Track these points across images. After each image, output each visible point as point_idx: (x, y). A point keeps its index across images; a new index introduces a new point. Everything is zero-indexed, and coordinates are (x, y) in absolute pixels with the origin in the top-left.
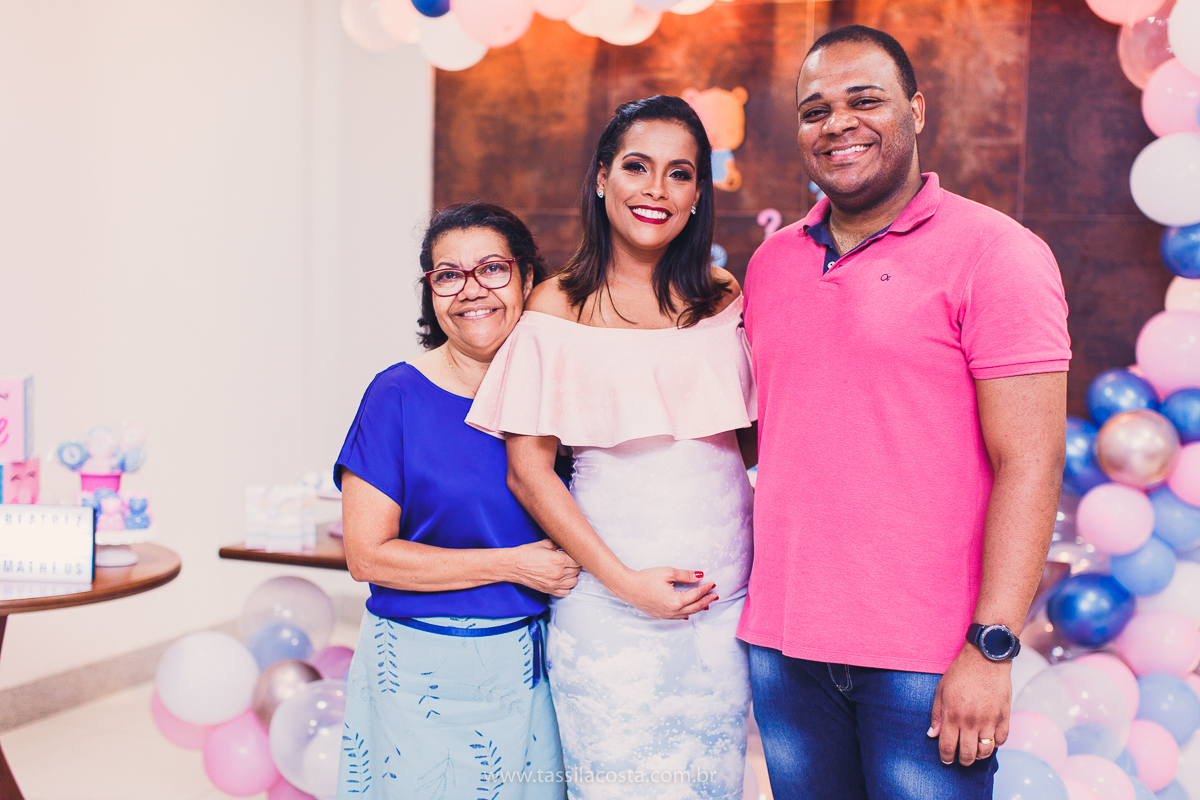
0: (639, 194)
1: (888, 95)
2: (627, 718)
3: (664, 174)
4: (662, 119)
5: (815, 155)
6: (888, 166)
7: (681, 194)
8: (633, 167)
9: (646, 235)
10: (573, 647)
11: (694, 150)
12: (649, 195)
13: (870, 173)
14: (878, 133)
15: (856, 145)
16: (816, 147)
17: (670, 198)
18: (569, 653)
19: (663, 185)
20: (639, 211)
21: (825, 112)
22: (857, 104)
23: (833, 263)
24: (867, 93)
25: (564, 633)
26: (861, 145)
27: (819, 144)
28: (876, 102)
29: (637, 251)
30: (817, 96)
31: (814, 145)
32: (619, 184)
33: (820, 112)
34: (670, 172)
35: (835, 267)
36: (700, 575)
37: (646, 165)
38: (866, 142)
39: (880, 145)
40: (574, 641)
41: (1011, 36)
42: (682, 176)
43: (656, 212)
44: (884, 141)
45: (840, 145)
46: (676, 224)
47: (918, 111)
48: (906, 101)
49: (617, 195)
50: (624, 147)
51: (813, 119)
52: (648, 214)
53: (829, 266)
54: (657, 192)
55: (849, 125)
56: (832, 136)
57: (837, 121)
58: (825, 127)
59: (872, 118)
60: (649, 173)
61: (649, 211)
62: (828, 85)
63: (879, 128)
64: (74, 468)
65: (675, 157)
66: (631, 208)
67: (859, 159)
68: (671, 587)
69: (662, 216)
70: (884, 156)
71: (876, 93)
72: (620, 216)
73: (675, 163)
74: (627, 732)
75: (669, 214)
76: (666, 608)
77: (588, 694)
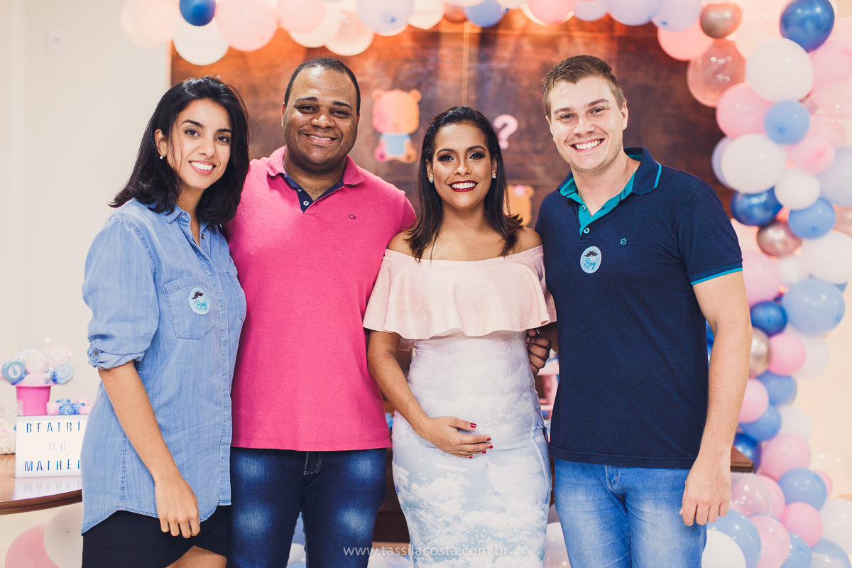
0: (452, 174)
2: (447, 524)
3: (466, 156)
4: (456, 123)
7: (481, 169)
8: (445, 158)
9: (464, 200)
10: (407, 478)
11: (484, 139)
12: (458, 174)
18: (406, 481)
19: (466, 165)
20: (455, 186)
29: (461, 212)
32: (441, 170)
34: (469, 156)
36: (474, 425)
37: (453, 155)
40: (407, 473)
43: (466, 184)
46: (481, 190)
49: (439, 178)
50: (438, 145)
52: (461, 186)
54: (462, 170)
60: (455, 160)
61: (461, 184)
68: (456, 430)
69: (471, 185)
72: (443, 191)
73: (471, 149)
74: (449, 533)
75: (475, 183)
76: (450, 444)
77: (420, 509)
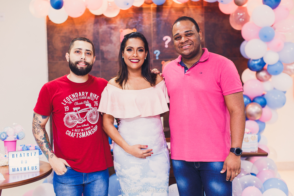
0: (131, 56)
1: (194, 32)
2: (135, 183)
3: (137, 51)
4: (134, 38)
5: (179, 48)
6: (196, 49)
7: (141, 55)
8: (129, 50)
9: (134, 66)
10: (120, 167)
11: (143, 44)
13: (192, 50)
14: (193, 42)
15: (188, 45)
16: (179, 46)
17: (139, 56)
18: (120, 168)
19: (137, 53)
20: (132, 60)
21: (180, 37)
22: (187, 35)
23: (187, 70)
24: (189, 32)
25: (118, 163)
26: (189, 45)
27: (180, 45)
28: (191, 34)
29: (133, 70)
30: (178, 34)
31: (178, 45)
33: (179, 38)
34: (138, 50)
35: (187, 71)
36: (147, 146)
37: (132, 49)
38: (190, 44)
39: (193, 44)
40: (120, 165)
41: (200, 16)
42: (141, 51)
43: (136, 60)
44: (194, 43)
45: (185, 45)
46: (141, 62)
47: (200, 35)
48: (198, 33)
49: (126, 57)
50: (126, 46)
51: (178, 39)
52: (134, 61)
53: (186, 71)
54: (135, 55)
55: (186, 40)
56: (182, 43)
57: (183, 39)
58: (181, 41)
59: (191, 38)
60: (133, 51)
61: (134, 60)
62: (180, 31)
63: (193, 40)
64: (3, 140)
65: (139, 47)
66: (130, 60)
67: (189, 48)
68: (140, 149)
69: (138, 61)
70: (195, 47)
71: (192, 32)
72: (127, 62)
73: (139, 48)
74: (136, 186)
75: (139, 60)
76: (139, 154)
77: (125, 178)
